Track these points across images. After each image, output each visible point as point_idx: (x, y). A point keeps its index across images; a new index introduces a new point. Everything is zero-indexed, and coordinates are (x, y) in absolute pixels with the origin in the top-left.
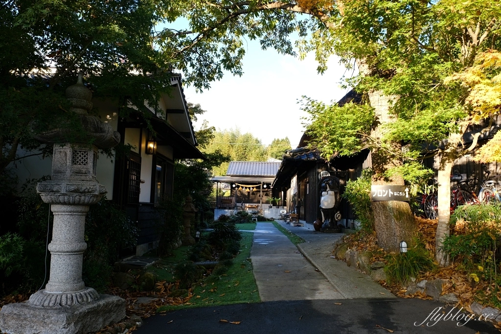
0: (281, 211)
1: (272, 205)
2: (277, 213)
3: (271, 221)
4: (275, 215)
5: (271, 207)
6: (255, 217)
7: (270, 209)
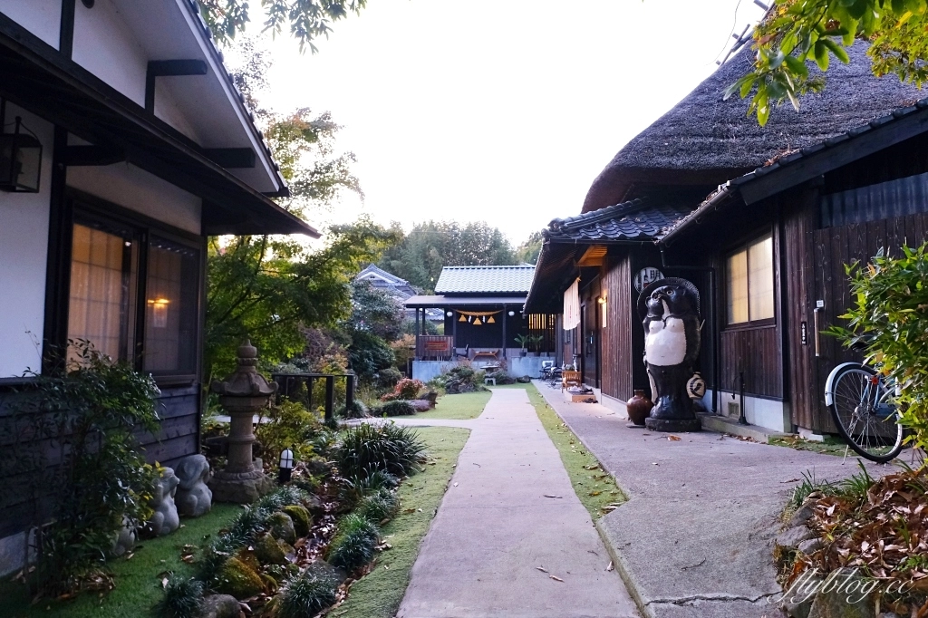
0: (544, 362)
1: (526, 350)
2: (536, 365)
3: (524, 382)
4: (533, 371)
5: (524, 355)
6: (491, 377)
7: (523, 359)
